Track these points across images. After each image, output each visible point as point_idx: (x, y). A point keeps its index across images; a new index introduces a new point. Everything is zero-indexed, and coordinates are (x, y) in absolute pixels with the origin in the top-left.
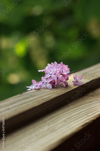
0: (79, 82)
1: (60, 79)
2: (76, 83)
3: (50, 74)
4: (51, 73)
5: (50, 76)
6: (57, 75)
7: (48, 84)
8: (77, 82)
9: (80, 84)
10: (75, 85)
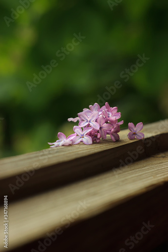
0: (139, 134)
1: (106, 129)
2: (134, 136)
3: (87, 122)
4: (89, 120)
5: (87, 123)
6: (100, 122)
7: (85, 137)
8: (135, 134)
9: (140, 137)
10: (131, 139)
